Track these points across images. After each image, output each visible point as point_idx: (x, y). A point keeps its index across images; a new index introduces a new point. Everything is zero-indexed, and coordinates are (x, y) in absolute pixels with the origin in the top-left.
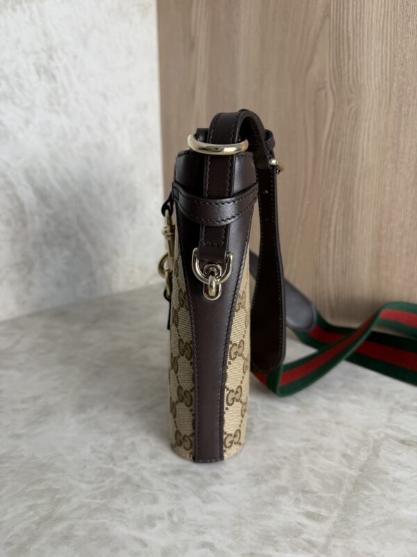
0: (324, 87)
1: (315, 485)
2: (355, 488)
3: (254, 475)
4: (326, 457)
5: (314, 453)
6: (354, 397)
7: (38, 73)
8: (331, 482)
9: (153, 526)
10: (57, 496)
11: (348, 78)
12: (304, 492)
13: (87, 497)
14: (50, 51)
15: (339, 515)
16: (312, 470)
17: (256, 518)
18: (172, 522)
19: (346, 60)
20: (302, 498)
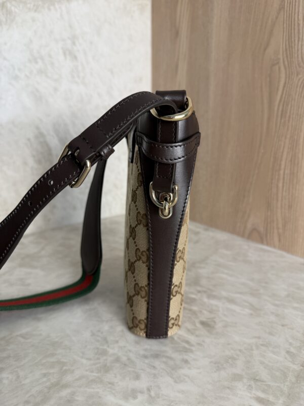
0: (278, 63)
1: (264, 375)
2: (297, 380)
3: (215, 363)
4: (274, 353)
5: (264, 348)
6: (296, 305)
7: (65, 54)
8: (278, 374)
9: (135, 398)
10: (65, 368)
11: (298, 56)
12: (256, 380)
13: (87, 371)
14: (74, 39)
15: (284, 402)
16: (262, 363)
17: (216, 399)
18: (150, 396)
19: (296, 41)
20: (254, 386)
